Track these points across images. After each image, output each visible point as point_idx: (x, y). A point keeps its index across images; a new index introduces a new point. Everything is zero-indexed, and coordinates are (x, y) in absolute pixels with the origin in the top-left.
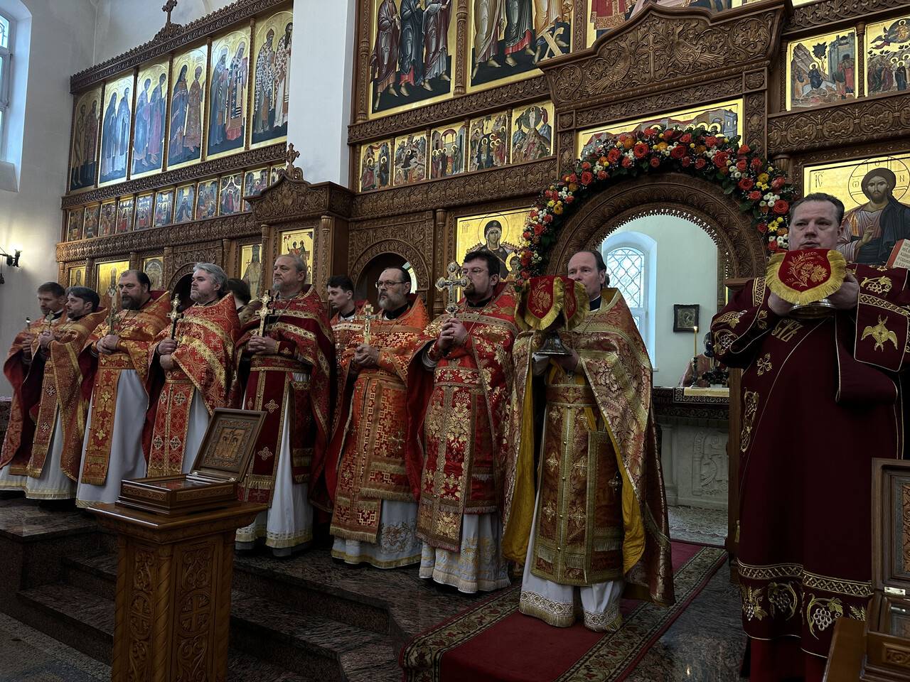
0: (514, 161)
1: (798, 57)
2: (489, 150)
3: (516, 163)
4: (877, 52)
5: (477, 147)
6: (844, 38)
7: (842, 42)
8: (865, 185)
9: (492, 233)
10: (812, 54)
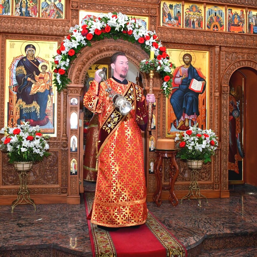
0: (42, 16)
1: (164, 6)
2: (27, 7)
3: (43, 18)
4: (187, 13)
5: (19, 4)
6: (178, 5)
7: (178, 6)
8: (183, 58)
9: (30, 51)
10: (169, 7)
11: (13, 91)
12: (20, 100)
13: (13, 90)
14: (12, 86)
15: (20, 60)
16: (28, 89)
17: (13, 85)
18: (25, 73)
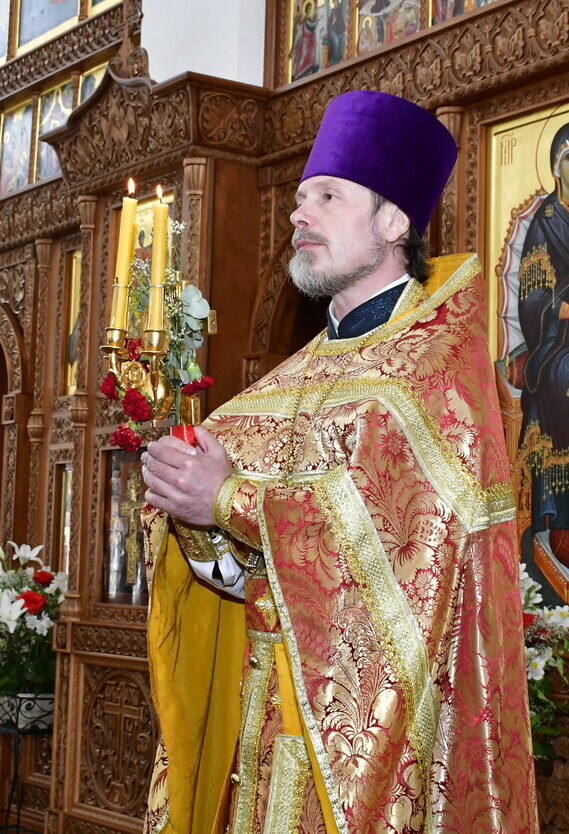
9: (568, 157)
11: (508, 386)
12: (534, 428)
13: (510, 381)
14: (508, 358)
15: (532, 217)
16: (561, 365)
17: (511, 354)
18: (552, 280)
